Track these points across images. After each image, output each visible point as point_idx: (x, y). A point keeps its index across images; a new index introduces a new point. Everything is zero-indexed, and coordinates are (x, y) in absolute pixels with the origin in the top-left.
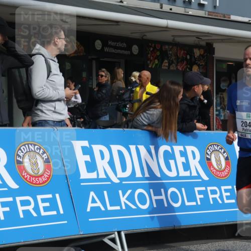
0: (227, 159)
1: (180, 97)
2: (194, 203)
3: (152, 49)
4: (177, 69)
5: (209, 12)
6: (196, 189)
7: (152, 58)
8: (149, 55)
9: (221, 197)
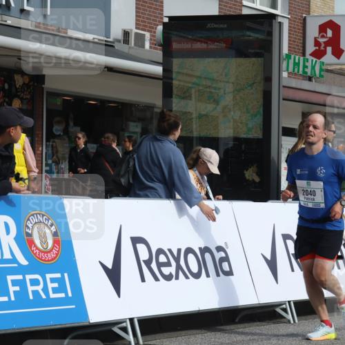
0: (55, 234)
2: (5, 299)
6: (10, 278)
9: (45, 289)
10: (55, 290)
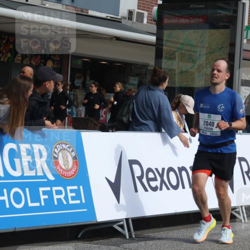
0: (75, 158)
1: (30, 93)
2: (38, 204)
3: (4, 42)
4: (31, 63)
5: (66, 5)
6: (41, 189)
7: (4, 50)
8: (2, 48)
9: (66, 198)
10: (73, 198)
